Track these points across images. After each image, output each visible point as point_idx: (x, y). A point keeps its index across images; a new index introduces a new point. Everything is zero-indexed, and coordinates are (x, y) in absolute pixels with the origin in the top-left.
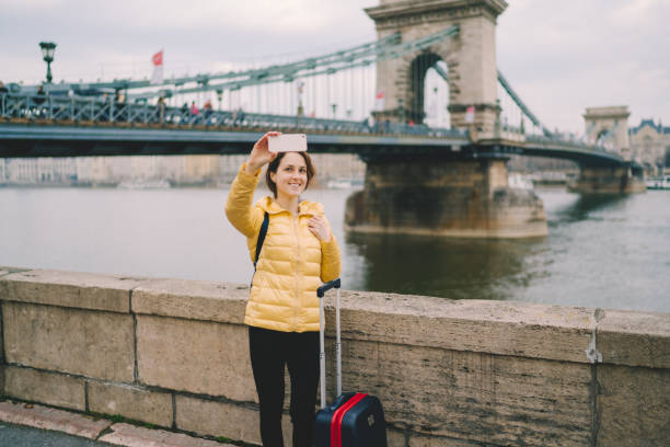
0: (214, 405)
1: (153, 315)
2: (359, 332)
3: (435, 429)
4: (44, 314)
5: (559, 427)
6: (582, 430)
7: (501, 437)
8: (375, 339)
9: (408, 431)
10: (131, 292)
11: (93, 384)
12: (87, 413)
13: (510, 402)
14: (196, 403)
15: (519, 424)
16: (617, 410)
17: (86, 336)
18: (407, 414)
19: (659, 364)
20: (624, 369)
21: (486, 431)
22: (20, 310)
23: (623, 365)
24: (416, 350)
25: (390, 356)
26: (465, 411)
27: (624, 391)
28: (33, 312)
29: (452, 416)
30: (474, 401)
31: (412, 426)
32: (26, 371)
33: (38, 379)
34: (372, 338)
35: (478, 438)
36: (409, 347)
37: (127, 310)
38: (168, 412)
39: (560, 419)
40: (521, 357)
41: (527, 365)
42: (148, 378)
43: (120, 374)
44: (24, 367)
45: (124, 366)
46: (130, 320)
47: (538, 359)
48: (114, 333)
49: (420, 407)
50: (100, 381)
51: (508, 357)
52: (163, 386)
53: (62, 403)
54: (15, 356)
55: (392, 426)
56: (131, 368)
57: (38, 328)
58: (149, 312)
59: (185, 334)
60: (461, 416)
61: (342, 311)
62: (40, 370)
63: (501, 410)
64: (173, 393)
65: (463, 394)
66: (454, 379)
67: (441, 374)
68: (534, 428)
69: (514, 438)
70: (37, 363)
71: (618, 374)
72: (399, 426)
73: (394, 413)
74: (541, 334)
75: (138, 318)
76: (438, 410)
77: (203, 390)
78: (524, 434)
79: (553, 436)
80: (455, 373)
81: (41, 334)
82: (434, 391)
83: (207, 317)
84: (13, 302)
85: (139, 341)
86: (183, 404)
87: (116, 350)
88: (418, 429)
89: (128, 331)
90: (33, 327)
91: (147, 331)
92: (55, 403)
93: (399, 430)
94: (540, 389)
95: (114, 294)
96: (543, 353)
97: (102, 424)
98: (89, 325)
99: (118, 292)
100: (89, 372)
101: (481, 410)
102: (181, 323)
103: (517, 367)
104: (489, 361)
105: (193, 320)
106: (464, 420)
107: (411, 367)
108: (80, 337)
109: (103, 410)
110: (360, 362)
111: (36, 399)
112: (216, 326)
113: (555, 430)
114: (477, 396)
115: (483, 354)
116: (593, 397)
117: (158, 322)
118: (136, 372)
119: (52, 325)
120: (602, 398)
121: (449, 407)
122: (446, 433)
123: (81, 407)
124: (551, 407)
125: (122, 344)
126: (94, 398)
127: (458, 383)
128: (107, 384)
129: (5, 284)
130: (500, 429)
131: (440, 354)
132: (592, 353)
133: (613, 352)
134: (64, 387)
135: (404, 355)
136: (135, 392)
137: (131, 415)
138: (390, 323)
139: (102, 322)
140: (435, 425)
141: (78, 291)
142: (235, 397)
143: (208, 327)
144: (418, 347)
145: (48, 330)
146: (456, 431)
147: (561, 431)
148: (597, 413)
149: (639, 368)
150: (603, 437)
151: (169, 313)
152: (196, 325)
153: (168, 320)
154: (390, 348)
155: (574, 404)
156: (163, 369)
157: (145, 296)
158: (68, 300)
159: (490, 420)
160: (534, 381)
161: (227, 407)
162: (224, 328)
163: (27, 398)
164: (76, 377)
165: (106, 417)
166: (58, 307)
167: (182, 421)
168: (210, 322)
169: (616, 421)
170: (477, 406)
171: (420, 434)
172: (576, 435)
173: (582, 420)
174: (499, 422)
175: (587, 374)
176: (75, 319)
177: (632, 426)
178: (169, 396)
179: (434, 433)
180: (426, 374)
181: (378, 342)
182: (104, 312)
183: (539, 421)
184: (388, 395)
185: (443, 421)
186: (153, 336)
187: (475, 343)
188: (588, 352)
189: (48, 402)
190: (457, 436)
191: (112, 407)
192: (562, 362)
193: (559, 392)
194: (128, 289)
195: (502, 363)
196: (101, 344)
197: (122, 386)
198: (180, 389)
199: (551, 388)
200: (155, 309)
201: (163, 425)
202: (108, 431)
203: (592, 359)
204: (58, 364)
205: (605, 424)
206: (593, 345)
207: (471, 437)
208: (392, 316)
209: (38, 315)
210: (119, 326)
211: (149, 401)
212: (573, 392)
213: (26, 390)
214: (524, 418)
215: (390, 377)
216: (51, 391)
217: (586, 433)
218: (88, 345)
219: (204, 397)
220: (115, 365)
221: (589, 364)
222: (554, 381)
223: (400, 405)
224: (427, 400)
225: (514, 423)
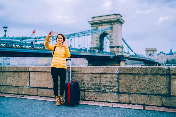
0: (46, 89)
1: (34, 71)
2: (75, 71)
3: (90, 90)
4: (10, 73)
6: (116, 87)
7: (101, 90)
9: (84, 91)
10: (29, 67)
11: (20, 88)
12: (18, 94)
13: (103, 83)
14: (42, 90)
15: (105, 87)
16: (122, 83)
17: (19, 77)
18: (84, 87)
19: (129, 73)
21: (99, 89)
22: (4, 73)
23: (123, 74)
25: (81, 76)
26: (95, 85)
27: (123, 79)
28: (7, 73)
29: (93, 87)
30: (97, 83)
31: (85, 90)
33: (7, 88)
35: (97, 91)
37: (28, 71)
38: (36, 92)
39: (112, 85)
41: (106, 75)
42: (32, 85)
43: (26, 85)
44: (4, 85)
45: (27, 83)
46: (29, 73)
47: (108, 74)
48: (24, 76)
49: (87, 85)
51: (103, 74)
52: (35, 86)
53: (13, 93)
54: (2, 83)
55: (81, 90)
56: (28, 83)
58: (33, 71)
59: (40, 75)
61: (71, 67)
62: (8, 86)
63: (101, 85)
64: (37, 88)
65: (95, 82)
67: (91, 79)
68: (108, 87)
69: (104, 90)
70: (7, 84)
71: (122, 75)
73: (82, 87)
74: (108, 69)
75: (30, 72)
76: (90, 86)
77: (44, 87)
78: (106, 89)
79: (111, 89)
80: (93, 78)
81: (9, 78)
82: (89, 82)
83: (45, 71)
84: (3, 71)
85: (30, 77)
86: (39, 90)
87: (25, 80)
89: (28, 75)
90: (7, 76)
91: (32, 75)
92: (11, 93)
93: (83, 91)
96: (109, 73)
97: (21, 96)
98: (19, 75)
99: (26, 67)
100: (19, 86)
101: (98, 85)
102: (39, 73)
103: (104, 76)
104: (100, 75)
105: (42, 72)
106: (95, 87)
107: (85, 78)
108: (17, 78)
109: (22, 93)
110: (75, 78)
111: (6, 92)
112: (47, 73)
113: (111, 88)
114: (97, 82)
115: (98, 74)
116: (118, 80)
117: (34, 73)
119: (11, 76)
120: (120, 80)
121: (92, 85)
122: (92, 90)
124: (111, 83)
125: (26, 78)
126: (20, 91)
127: (94, 80)
128: (23, 87)
129: (1, 67)
130: (101, 88)
131: (90, 74)
132: (117, 72)
133: (121, 71)
134: (13, 89)
135: (84, 75)
136: (29, 89)
137: (27, 94)
139: (22, 74)
141: (18, 68)
142: (50, 88)
143: (45, 73)
144: (86, 73)
146: (94, 90)
147: (113, 88)
148: (119, 83)
149: (125, 74)
150: (120, 88)
153: (37, 72)
154: (81, 74)
155: (115, 82)
156: (35, 83)
157: (32, 68)
158: (15, 70)
159: (100, 87)
160: (107, 78)
161: (48, 90)
162: (48, 73)
163: (4, 92)
164: (16, 86)
165: (22, 94)
166: (13, 71)
167: (39, 94)
168: (45, 72)
171: (87, 91)
173: (116, 85)
174: (101, 87)
175: (117, 76)
176: (17, 74)
177: (125, 85)
178: (36, 89)
179: (89, 91)
180: (88, 79)
181: (79, 73)
182: (23, 72)
183: (109, 86)
184: (81, 84)
185: (91, 88)
186: (34, 76)
187: (97, 71)
189: (9, 93)
191: (23, 92)
192: (112, 74)
193: (112, 80)
195: (102, 75)
196: (22, 79)
197: (26, 87)
199: (110, 79)
200: (34, 70)
201: (35, 95)
202: (23, 96)
204: (12, 84)
205: (120, 85)
206: (117, 70)
208: (81, 68)
209: (8, 74)
210: (26, 74)
211: (32, 90)
212: (114, 80)
213: (4, 91)
214: (106, 86)
215: (81, 80)
216: (10, 90)
217: (117, 88)
218: (19, 79)
219: (44, 88)
220: (25, 83)
221: (117, 74)
223: (83, 86)
224: (88, 84)
225: (104, 87)
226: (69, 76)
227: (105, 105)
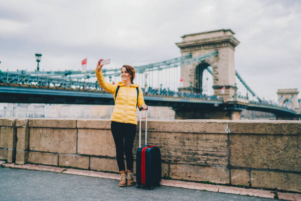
0: (104, 159)
1: (84, 128)
2: (154, 129)
3: (178, 161)
4: (45, 131)
5: (218, 156)
7: (199, 162)
8: (159, 130)
9: (169, 163)
10: (77, 121)
11: (61, 155)
12: (58, 166)
13: (202, 149)
14: (97, 159)
15: (205, 157)
16: (236, 149)
17: (59, 138)
18: (169, 157)
19: (247, 132)
20: (237, 135)
21: (195, 160)
22: (36, 130)
23: (237, 134)
24: (172, 134)
25: (164, 137)
26: (188, 154)
27: (238, 142)
28: (41, 131)
29: (184, 156)
30: (191, 150)
31: (171, 161)
32: (37, 153)
33: (41, 155)
34: (158, 130)
35: (192, 163)
36: (170, 132)
37: (75, 127)
38: (88, 163)
39: (218, 154)
40: (205, 133)
41: (207, 136)
42: (81, 152)
43: (71, 151)
44: (36, 151)
45: (73, 148)
46: (76, 131)
47: (211, 134)
48: (69, 136)
49: (173, 154)
50: (64, 154)
51: (201, 133)
52: (86, 154)
53: (49, 163)
54: (33, 147)
55: (164, 162)
56: (75, 148)
57: (42, 137)
58: (82, 127)
59: (95, 135)
60: (187, 156)
61: (148, 122)
62: (42, 152)
63: (200, 152)
64: (89, 156)
65: (188, 148)
66: (184, 143)
67: (180, 142)
68: (210, 157)
69: (204, 162)
70: (41, 149)
71: (236, 137)
72: (166, 161)
73: (165, 157)
74: (211, 125)
75: (78, 130)
76: (179, 154)
77: (100, 154)
78: (207, 160)
79: (216, 160)
80: (185, 141)
81: (43, 138)
82: (178, 148)
83: (103, 127)
84: (34, 127)
85: (78, 138)
86: (93, 159)
87: (70, 142)
88: (173, 162)
89: (75, 135)
90: (41, 136)
91: (82, 134)
92: (46, 164)
93: (167, 163)
94: (212, 144)
95: (71, 122)
96: (212, 131)
97: (63, 169)
98: (61, 134)
99: (72, 121)
100: (60, 151)
101: (193, 153)
102: (93, 131)
103: (204, 137)
104: (196, 136)
105: (98, 129)
106: (188, 157)
107: (171, 140)
108: (57, 139)
109: (64, 165)
110: (154, 139)
111: (39, 163)
112: (106, 131)
113: (217, 158)
114: (192, 148)
115: (194, 133)
116: (228, 146)
117: (85, 131)
118: (77, 150)
119: (48, 135)
120: (231, 146)
121: (183, 153)
122: (182, 162)
123: (56, 164)
124: (215, 150)
125: (72, 140)
126: (61, 160)
127: (186, 144)
128: (66, 155)
129: (32, 121)
130: (199, 159)
131: (180, 134)
132: (227, 130)
133: (233, 129)
134: (50, 158)
135: (168, 136)
136: (76, 157)
137: (74, 166)
138: (164, 125)
139: (66, 132)
140: (178, 160)
141: (58, 122)
142: (111, 156)
143: (103, 131)
144: (173, 132)
145: (46, 137)
146: (185, 161)
147: (219, 158)
148: (230, 151)
149: (242, 134)
150: (232, 159)
151: (90, 127)
152: (99, 131)
153: (90, 130)
154: (164, 134)
155: (222, 148)
156: (86, 148)
157: (82, 122)
158: (54, 125)
159: (196, 156)
160: (210, 141)
161: (108, 160)
163: (36, 162)
164: (55, 153)
165: (65, 167)
166: (50, 128)
167: (92, 166)
168: (103, 129)
169: (236, 153)
170: (192, 152)
171: (173, 164)
172: (223, 159)
173: (225, 153)
174: (199, 157)
175: (226, 138)
176: (56, 132)
177: (241, 154)
178: (88, 157)
179: (178, 162)
180: (176, 142)
181: (160, 132)
182: (67, 128)
183: (212, 155)
184: (163, 150)
185: (181, 158)
186: (84, 136)
187: (191, 129)
188: (226, 130)
189: (44, 164)
190: (185, 163)
191: (67, 163)
192: (218, 134)
193: (217, 144)
194: (76, 119)
195: (200, 136)
196: (65, 140)
197: (71, 155)
198: (92, 154)
199: (215, 144)
200: (85, 126)
201: (85, 168)
202: (66, 170)
203: (227, 132)
204: (48, 149)
205: (232, 154)
206: (227, 128)
207: (190, 163)
208: (164, 122)
209: (43, 132)
210: (72, 133)
211: (81, 160)
212: (222, 144)
213: (36, 160)
214: (207, 155)
215: (163, 144)
216: (45, 159)
217: (226, 158)
218: (60, 141)
219: (100, 157)
220: (69, 148)
221: (226, 134)
222: (215, 141)
223: (167, 154)
224: (176, 151)
225: (204, 157)
226: (143, 137)
227: (205, 189)
